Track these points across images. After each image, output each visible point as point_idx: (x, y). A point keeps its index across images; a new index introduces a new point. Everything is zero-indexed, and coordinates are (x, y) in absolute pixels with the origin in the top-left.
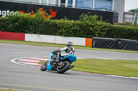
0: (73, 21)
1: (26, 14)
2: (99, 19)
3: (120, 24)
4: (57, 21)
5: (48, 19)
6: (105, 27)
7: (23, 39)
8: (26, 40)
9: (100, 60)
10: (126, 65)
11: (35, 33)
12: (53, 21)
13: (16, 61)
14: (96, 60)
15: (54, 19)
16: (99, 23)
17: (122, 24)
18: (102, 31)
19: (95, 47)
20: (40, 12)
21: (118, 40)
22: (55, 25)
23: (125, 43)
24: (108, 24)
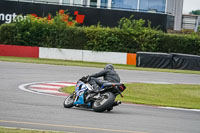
0: (108, 29)
1: (41, 19)
2: (146, 25)
3: (177, 32)
4: (86, 29)
5: (72, 26)
6: (156, 36)
7: (36, 55)
8: (41, 56)
9: (148, 85)
10: (186, 92)
11: (54, 47)
12: (79, 28)
13: (27, 87)
14: (142, 85)
15: (81, 25)
16: (146, 30)
17: (181, 32)
18: (151, 43)
19: (140, 66)
20: (61, 16)
21: (174, 56)
22: (82, 34)
23: (184, 59)
24: (159, 33)
